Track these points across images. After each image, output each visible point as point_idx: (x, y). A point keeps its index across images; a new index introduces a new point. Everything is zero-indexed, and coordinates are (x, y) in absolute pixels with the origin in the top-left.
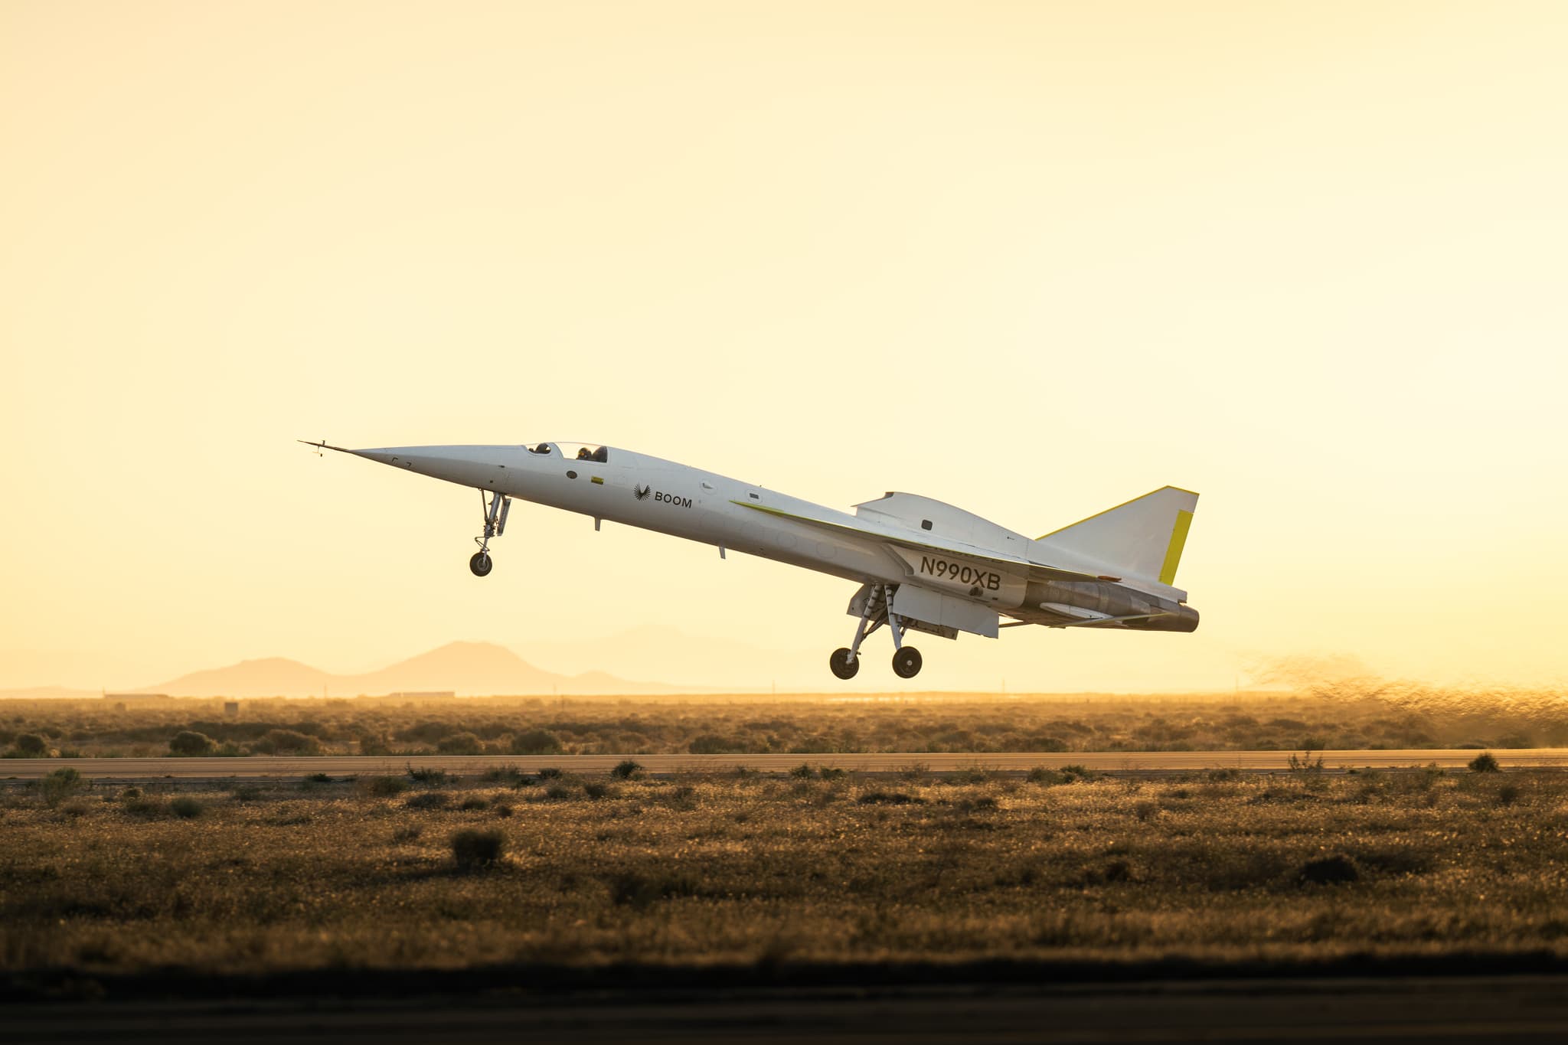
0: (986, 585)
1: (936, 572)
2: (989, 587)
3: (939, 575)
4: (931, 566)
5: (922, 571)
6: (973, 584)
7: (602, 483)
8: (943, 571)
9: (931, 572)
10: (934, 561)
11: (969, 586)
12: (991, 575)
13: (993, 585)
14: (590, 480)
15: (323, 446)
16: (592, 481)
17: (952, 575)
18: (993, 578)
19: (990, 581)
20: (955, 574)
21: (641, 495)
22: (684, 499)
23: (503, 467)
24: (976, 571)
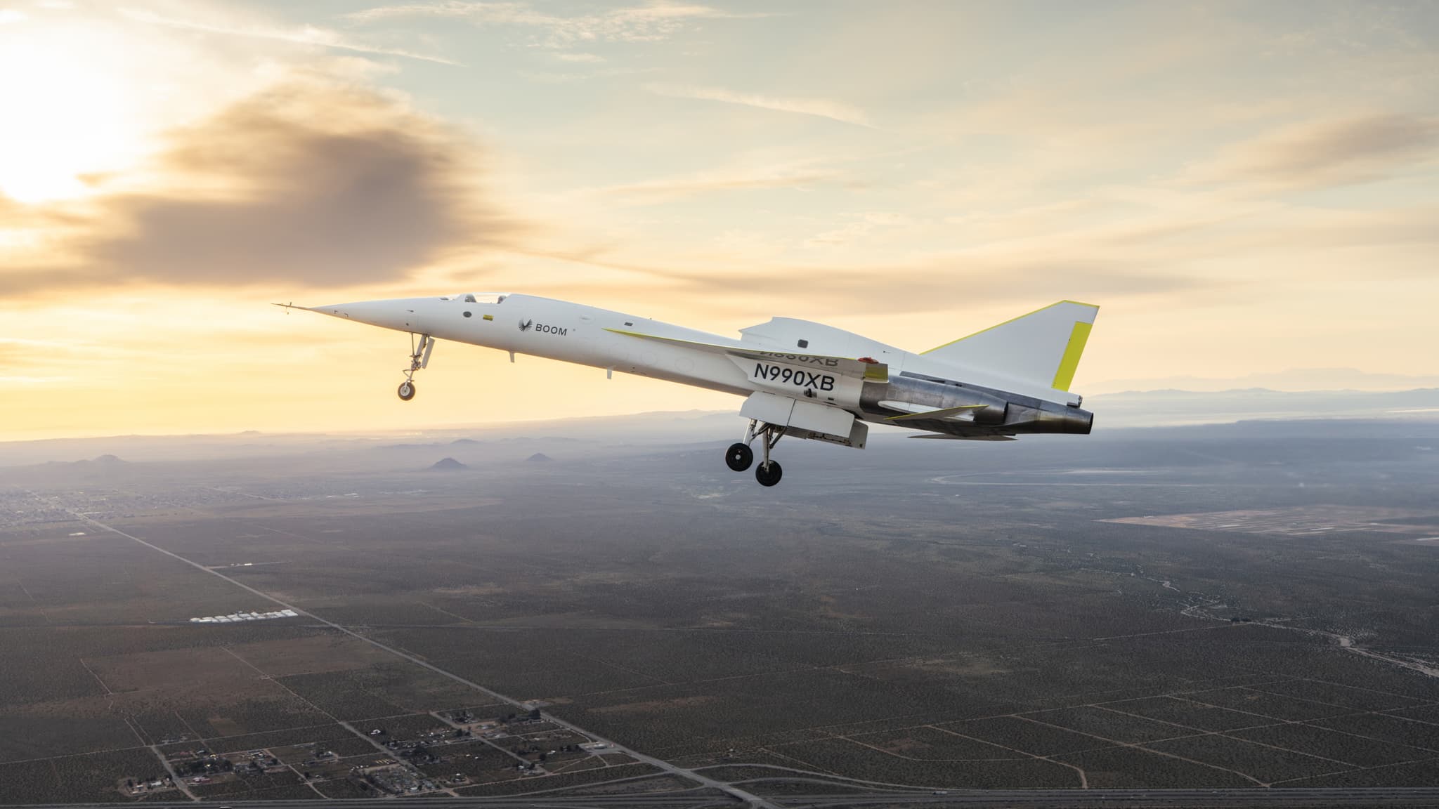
0: (819, 386)
1: (769, 376)
2: (822, 388)
3: (772, 379)
4: (764, 372)
5: (756, 376)
6: (806, 385)
7: (491, 319)
8: (776, 376)
9: (764, 376)
10: (767, 367)
11: (802, 388)
12: (824, 377)
13: (825, 386)
14: (482, 317)
15: (290, 306)
16: (484, 318)
17: (785, 379)
18: (826, 380)
19: (823, 382)
20: (788, 378)
21: (523, 327)
22: (561, 329)
23: (412, 311)
24: (809, 374)
